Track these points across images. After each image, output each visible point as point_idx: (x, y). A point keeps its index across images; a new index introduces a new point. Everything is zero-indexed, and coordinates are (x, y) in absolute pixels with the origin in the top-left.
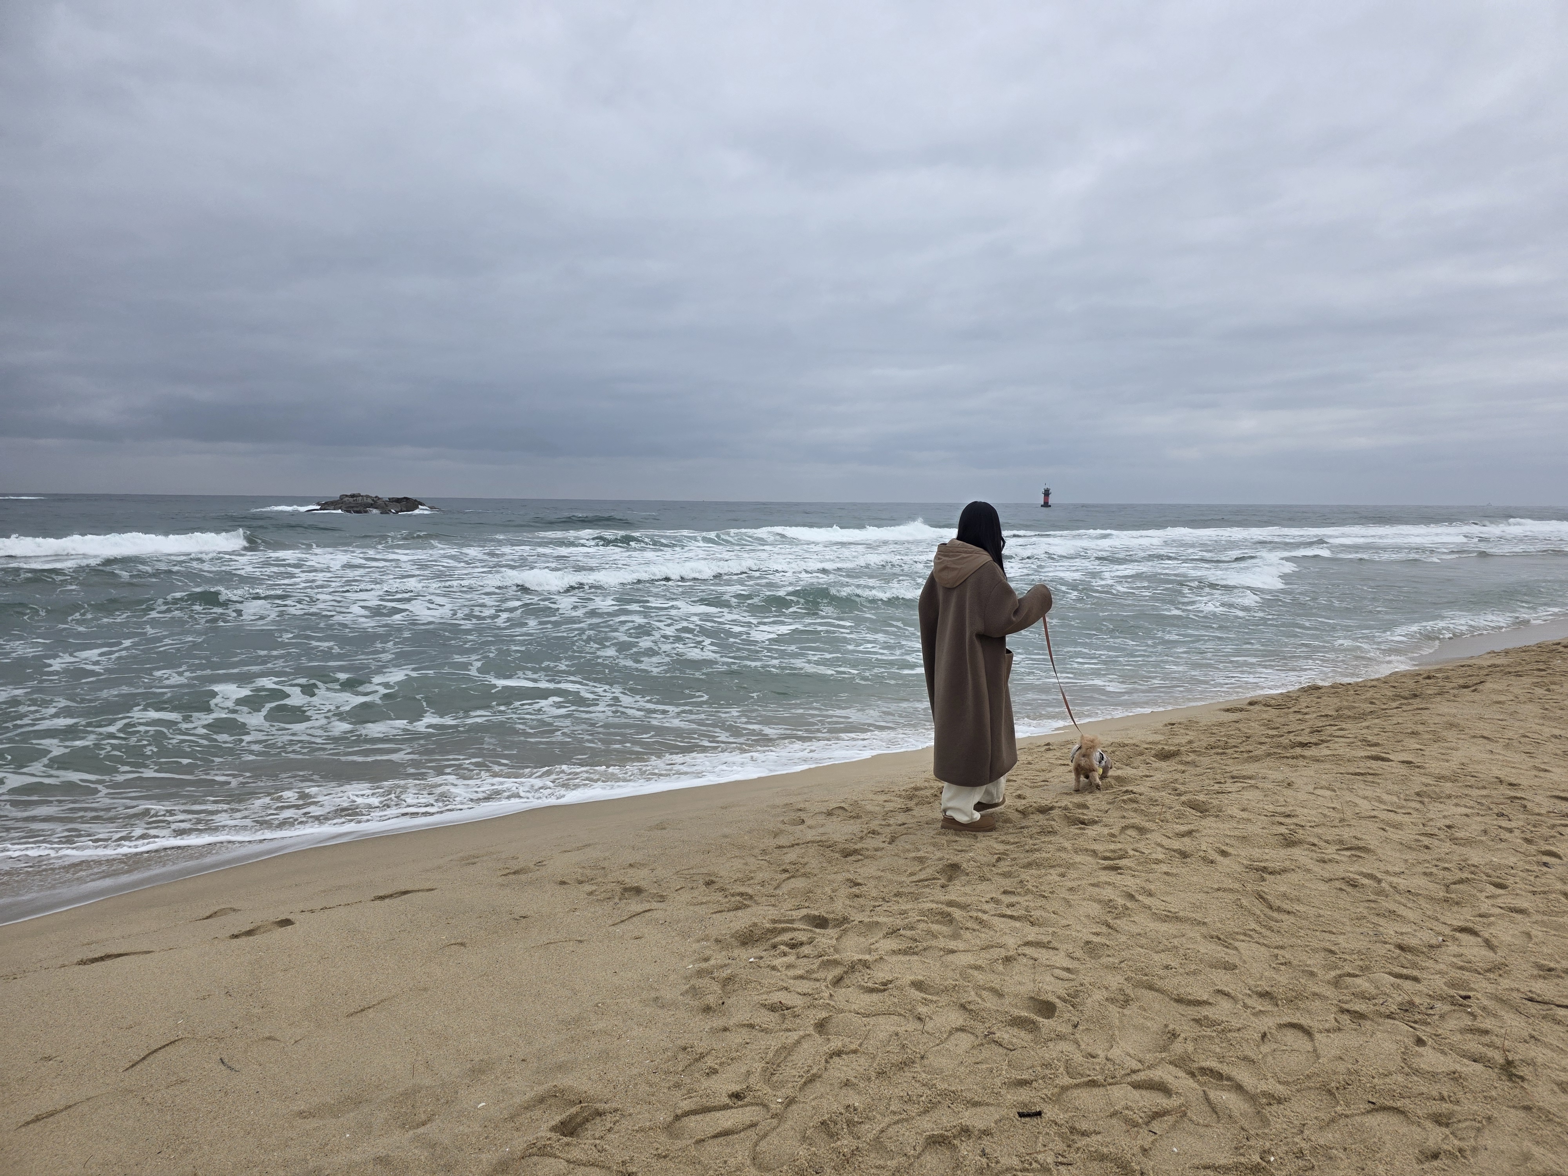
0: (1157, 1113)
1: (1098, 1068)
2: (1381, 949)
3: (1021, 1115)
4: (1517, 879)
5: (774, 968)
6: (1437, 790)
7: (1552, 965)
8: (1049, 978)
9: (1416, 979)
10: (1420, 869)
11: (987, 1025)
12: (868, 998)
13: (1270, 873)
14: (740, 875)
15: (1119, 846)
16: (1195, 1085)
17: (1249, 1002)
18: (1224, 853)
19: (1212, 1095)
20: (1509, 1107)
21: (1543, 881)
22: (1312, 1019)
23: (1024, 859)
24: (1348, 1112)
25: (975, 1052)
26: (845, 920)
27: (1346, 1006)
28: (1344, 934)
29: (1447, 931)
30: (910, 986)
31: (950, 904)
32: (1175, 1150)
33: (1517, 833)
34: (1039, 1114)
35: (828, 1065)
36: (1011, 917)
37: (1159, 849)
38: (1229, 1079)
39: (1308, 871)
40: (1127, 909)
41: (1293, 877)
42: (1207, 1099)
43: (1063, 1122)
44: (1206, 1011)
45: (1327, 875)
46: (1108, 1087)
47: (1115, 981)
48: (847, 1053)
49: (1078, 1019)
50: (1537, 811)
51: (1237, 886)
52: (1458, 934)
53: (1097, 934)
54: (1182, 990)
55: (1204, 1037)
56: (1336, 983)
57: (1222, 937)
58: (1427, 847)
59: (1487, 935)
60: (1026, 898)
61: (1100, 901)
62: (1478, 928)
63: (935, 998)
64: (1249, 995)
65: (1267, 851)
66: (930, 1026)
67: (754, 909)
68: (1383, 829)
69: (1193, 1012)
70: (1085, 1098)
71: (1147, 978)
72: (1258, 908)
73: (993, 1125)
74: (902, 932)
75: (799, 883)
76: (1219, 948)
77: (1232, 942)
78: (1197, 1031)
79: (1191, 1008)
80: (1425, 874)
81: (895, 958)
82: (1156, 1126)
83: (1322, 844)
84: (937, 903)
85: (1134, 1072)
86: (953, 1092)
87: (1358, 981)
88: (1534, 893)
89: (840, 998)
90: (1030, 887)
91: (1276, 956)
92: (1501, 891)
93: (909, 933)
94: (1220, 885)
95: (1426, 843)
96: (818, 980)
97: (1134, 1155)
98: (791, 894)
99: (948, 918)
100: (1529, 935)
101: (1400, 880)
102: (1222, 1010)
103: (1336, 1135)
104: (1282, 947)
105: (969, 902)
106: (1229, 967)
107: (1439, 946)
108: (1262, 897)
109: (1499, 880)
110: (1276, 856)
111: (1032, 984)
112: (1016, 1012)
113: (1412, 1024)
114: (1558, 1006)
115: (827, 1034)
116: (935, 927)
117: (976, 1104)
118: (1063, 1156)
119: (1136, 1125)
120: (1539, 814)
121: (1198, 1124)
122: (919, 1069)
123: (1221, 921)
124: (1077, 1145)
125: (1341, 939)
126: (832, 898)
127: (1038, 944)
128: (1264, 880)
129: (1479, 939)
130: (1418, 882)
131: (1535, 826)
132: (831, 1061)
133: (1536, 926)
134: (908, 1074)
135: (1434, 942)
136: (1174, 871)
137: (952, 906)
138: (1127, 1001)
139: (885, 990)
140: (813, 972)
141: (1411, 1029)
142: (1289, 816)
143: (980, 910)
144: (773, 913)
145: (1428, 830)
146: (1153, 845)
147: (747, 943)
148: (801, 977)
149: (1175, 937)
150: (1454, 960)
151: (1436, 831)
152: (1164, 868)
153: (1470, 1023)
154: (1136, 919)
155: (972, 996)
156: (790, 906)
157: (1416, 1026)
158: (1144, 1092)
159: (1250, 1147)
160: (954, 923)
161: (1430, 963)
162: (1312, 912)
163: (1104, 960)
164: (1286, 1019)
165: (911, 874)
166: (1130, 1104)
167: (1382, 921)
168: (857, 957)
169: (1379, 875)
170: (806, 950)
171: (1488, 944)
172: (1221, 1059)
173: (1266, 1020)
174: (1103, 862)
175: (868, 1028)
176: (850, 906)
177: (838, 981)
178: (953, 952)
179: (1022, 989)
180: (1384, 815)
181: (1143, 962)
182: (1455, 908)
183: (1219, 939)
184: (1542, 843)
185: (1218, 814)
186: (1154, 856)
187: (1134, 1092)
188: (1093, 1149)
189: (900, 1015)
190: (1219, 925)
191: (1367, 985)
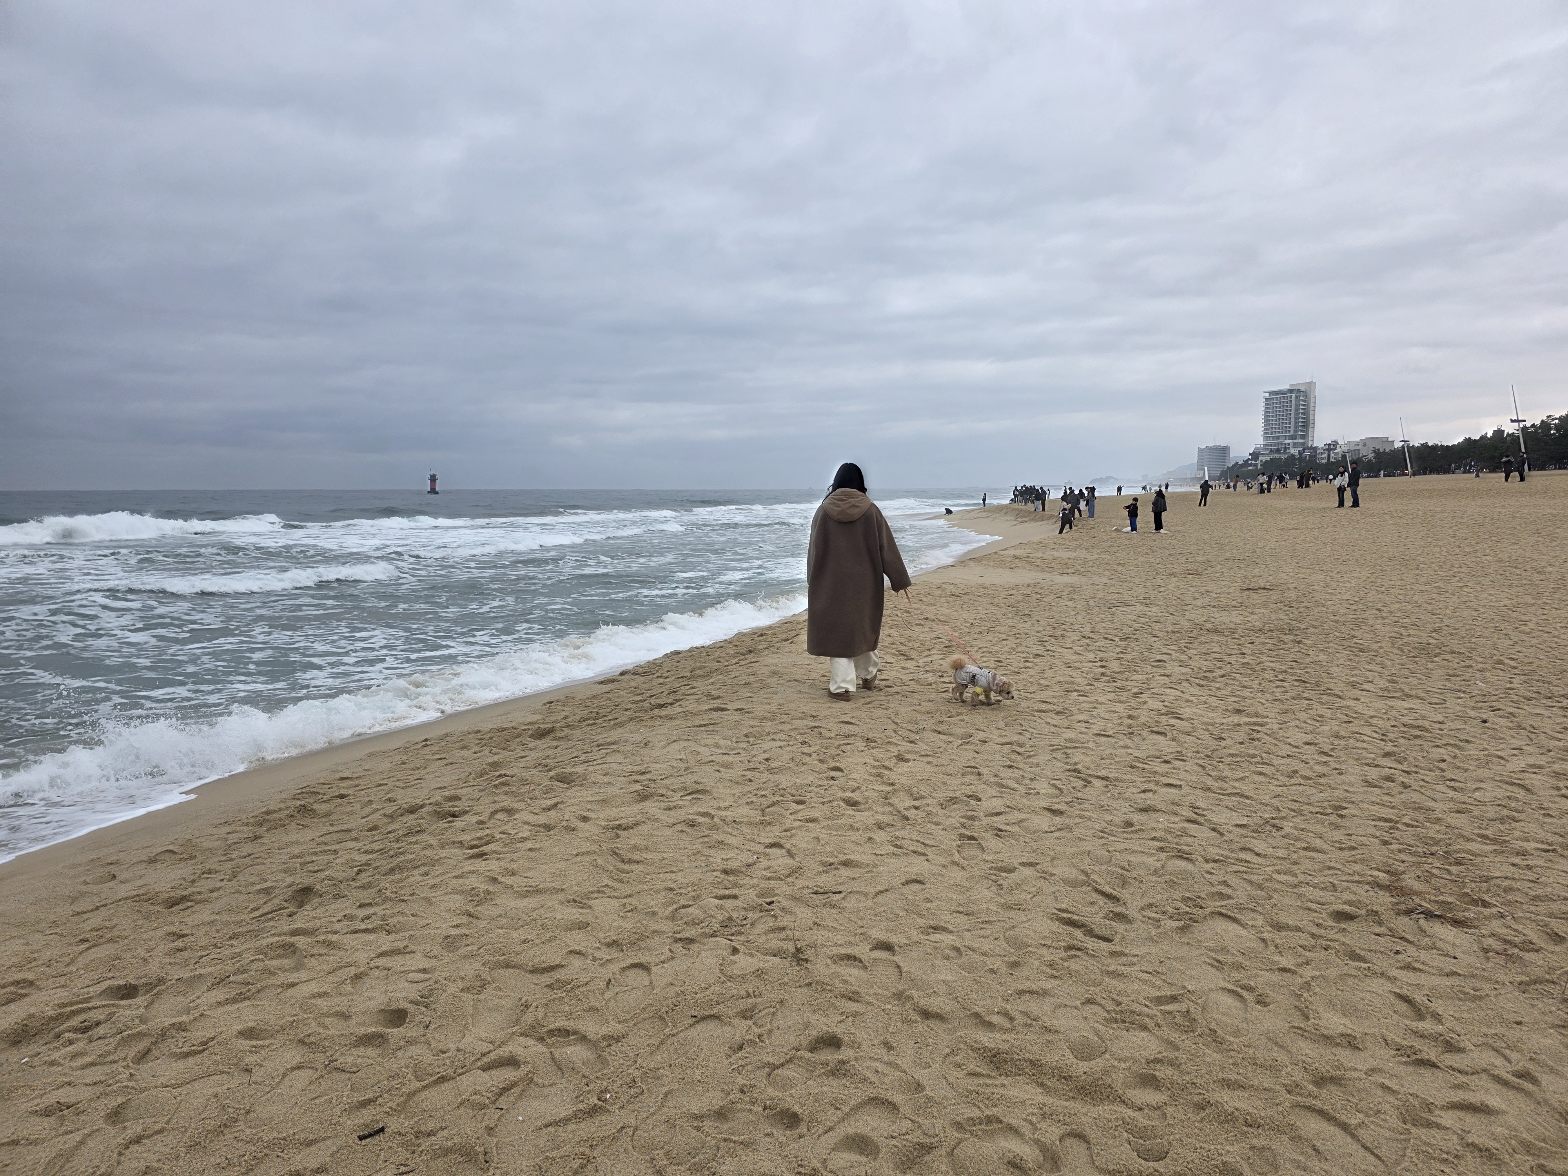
0: (504, 1088)
1: (448, 1062)
2: (710, 877)
3: (361, 1138)
4: (812, 795)
5: (53, 1063)
6: (760, 730)
7: (832, 860)
8: (403, 984)
9: (735, 897)
10: (744, 800)
11: (328, 1054)
12: (181, 1065)
13: (625, 829)
14: (15, 960)
15: (487, 831)
16: (545, 1050)
17: (598, 954)
18: (585, 819)
19: (557, 1055)
20: (796, 987)
21: (830, 792)
22: (651, 955)
23: (386, 864)
24: (675, 1032)
25: (312, 1087)
26: (161, 981)
27: (679, 936)
28: (682, 870)
29: (761, 849)
30: (237, 1037)
31: (295, 933)
32: (520, 1118)
33: (814, 755)
34: (382, 1130)
35: (122, 1158)
36: (366, 931)
37: (526, 827)
38: (575, 1033)
39: (657, 820)
40: (489, 893)
41: (644, 829)
42: (553, 1059)
43: (407, 1129)
44: (557, 975)
45: (671, 821)
46: (458, 1078)
47: (471, 969)
48: (148, 1137)
49: (430, 1019)
50: (828, 735)
51: (594, 847)
52: (768, 850)
53: (457, 926)
54: (536, 961)
55: (554, 1000)
56: (673, 917)
57: (578, 899)
58: (750, 780)
59: (788, 846)
60: (384, 907)
61: (462, 892)
62: (782, 841)
63: (267, 1042)
64: (599, 948)
65: (623, 809)
66: (258, 1074)
67: (36, 996)
68: (718, 771)
69: (546, 979)
70: (434, 1097)
71: (504, 957)
72: (611, 863)
73: (328, 1159)
74: (231, 978)
75: (103, 952)
76: (574, 910)
77: (586, 901)
78: (550, 995)
79: (545, 975)
80: (747, 803)
81: (221, 1010)
82: (502, 1102)
83: (670, 793)
84: (280, 935)
85: (483, 1055)
86: (284, 1139)
87: (690, 910)
88: (823, 803)
89: (144, 1075)
90: (388, 894)
91: (624, 905)
92: (801, 807)
93: (240, 978)
94: (580, 850)
95: (749, 777)
96: (115, 1062)
97: (478, 1138)
98: (86, 968)
99: (290, 949)
100: (818, 839)
101: (728, 813)
102: (575, 968)
103: (664, 1056)
104: (630, 896)
105: (318, 925)
106: (582, 926)
107: (754, 864)
108: (615, 853)
109: (800, 798)
110: (629, 812)
111: (383, 996)
112: (363, 1031)
113: (730, 937)
114: (834, 893)
115: (124, 1121)
116: (275, 962)
117: (310, 1143)
118: (405, 1165)
119: (484, 1107)
120: (830, 738)
121: (544, 1086)
122: (243, 1127)
123: (578, 885)
124: (420, 1149)
125: (679, 877)
126: (145, 960)
127: (394, 952)
128: (618, 836)
129: (784, 851)
130: (743, 812)
131: (827, 749)
132: (127, 1152)
133: (823, 831)
134: (229, 1136)
135: (750, 861)
136: (538, 846)
137: (299, 935)
138: (483, 986)
139: (204, 1050)
140: (109, 1053)
141: (729, 942)
142: (644, 773)
143: (330, 932)
144: (62, 995)
145: (752, 765)
146: (520, 825)
147: (20, 1042)
148: (93, 1064)
149: (535, 909)
150: (765, 873)
151: (757, 765)
152: (529, 844)
153: (771, 924)
154: (498, 901)
155: (314, 1027)
156: (87, 982)
157: (733, 938)
158: (493, 1072)
159: (589, 1091)
160: (297, 954)
161: (747, 880)
162: (659, 856)
163: (462, 951)
164: (630, 961)
165: (253, 910)
166: (478, 1088)
167: (712, 852)
168: (168, 1022)
169: (712, 812)
170: (101, 1030)
171: (790, 854)
172: (569, 1016)
173: (612, 967)
174: (470, 851)
175: (179, 1099)
176: (170, 964)
177: (143, 1056)
178: (293, 985)
179: (373, 1005)
180: (720, 759)
181: (501, 942)
182: (768, 829)
183: (575, 901)
184: (831, 761)
185: (580, 781)
186: (520, 835)
187: (484, 1075)
188: (437, 1147)
189: (222, 1072)
190: (576, 888)
191: (697, 911)
